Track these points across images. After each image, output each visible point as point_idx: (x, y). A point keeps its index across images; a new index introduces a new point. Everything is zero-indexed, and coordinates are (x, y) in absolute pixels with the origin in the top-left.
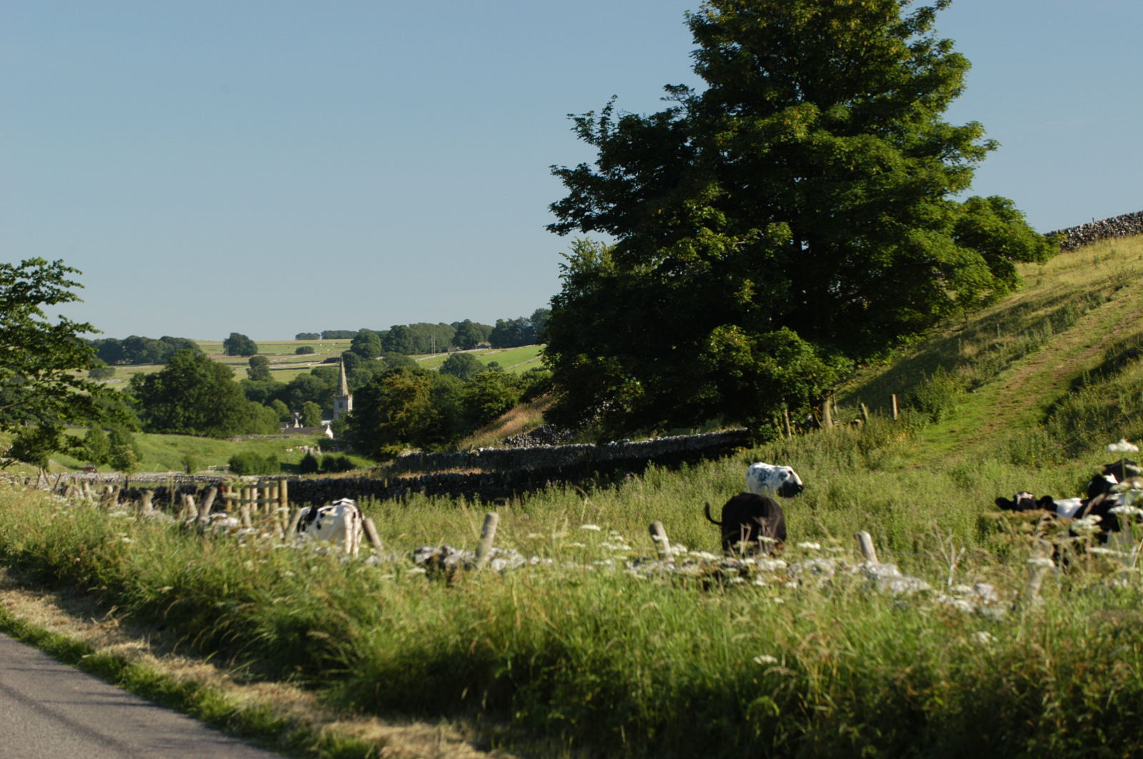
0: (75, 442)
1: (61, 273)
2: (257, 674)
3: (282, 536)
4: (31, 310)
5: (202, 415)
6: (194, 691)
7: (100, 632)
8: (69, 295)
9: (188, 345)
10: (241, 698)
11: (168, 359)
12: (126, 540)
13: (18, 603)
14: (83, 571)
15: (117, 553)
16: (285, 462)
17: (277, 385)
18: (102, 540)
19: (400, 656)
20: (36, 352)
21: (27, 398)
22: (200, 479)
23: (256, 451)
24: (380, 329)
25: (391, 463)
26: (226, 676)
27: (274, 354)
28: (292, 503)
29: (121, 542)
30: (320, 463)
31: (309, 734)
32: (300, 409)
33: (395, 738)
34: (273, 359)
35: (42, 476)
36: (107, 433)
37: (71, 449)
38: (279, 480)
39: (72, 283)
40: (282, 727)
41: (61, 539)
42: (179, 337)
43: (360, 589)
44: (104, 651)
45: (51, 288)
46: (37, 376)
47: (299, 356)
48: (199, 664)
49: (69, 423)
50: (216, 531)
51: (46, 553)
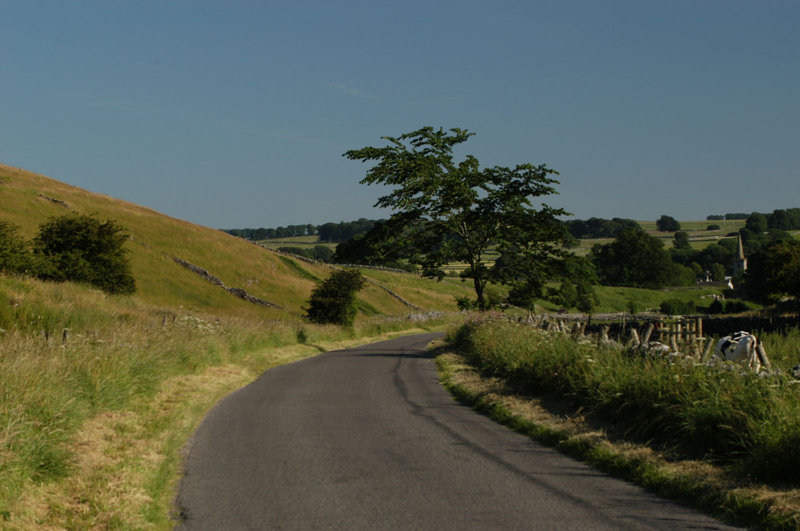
0: (552, 292)
1: (544, 174)
2: (681, 454)
3: (699, 357)
4: (522, 201)
5: (642, 273)
6: (638, 466)
7: (572, 425)
8: (549, 189)
9: (631, 224)
10: (670, 471)
11: (618, 234)
12: (590, 360)
13: (514, 404)
14: (560, 382)
15: (584, 369)
16: (700, 305)
17: (694, 252)
18: (573, 361)
19: (783, 441)
20: (527, 229)
21: (520, 261)
22: (640, 317)
23: (679, 298)
24: (767, 212)
25: (774, 306)
26: (661, 456)
27: (692, 230)
28: (706, 334)
29: (586, 362)
30: (724, 306)
31: (718, 496)
32: (710, 268)
33: (779, 499)
34: (691, 234)
35: (530, 316)
36: (575, 286)
37: (550, 297)
38: (696, 318)
39: (551, 181)
40: (699, 491)
41: (544, 360)
42: (625, 218)
43: (755, 395)
44: (575, 438)
45: (536, 184)
46: (527, 246)
47: (709, 232)
48: (641, 447)
49: (548, 279)
50: (653, 354)
51: (534, 370)
